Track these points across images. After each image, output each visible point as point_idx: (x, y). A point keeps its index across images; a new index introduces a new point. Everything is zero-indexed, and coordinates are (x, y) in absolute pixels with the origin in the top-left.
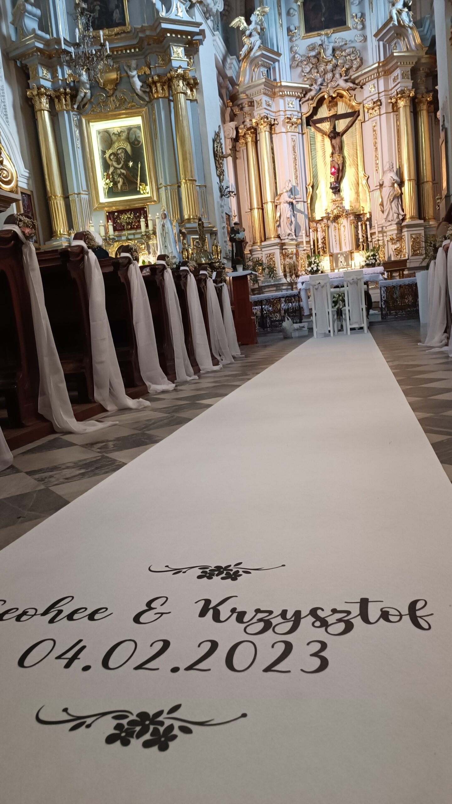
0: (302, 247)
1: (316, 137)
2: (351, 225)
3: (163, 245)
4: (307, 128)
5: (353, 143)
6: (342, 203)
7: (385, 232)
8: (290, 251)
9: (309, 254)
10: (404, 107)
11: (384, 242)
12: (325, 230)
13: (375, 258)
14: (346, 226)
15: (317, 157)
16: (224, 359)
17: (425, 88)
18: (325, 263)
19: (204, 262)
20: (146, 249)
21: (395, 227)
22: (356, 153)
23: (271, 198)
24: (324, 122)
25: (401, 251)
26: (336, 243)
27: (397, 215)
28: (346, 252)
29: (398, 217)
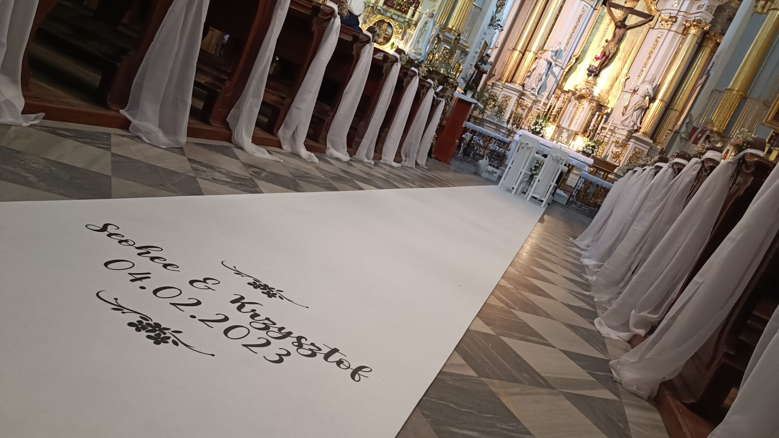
0: (538, 106)
1: (604, 18)
2: (590, 110)
3: (417, 39)
4: (601, 6)
5: (633, 41)
6: (593, 87)
7: (615, 133)
8: (526, 103)
9: (540, 114)
10: (693, 35)
11: (609, 141)
12: (566, 102)
13: (594, 150)
14: (585, 109)
15: (595, 36)
16: (407, 161)
17: (721, 29)
18: (549, 130)
19: (442, 72)
20: (402, 34)
21: (625, 133)
22: (630, 51)
23: (536, 49)
24: (619, 9)
25: (619, 156)
26: (568, 119)
27: (633, 123)
28: (572, 131)
29: (633, 126)
